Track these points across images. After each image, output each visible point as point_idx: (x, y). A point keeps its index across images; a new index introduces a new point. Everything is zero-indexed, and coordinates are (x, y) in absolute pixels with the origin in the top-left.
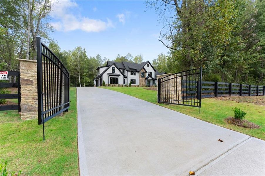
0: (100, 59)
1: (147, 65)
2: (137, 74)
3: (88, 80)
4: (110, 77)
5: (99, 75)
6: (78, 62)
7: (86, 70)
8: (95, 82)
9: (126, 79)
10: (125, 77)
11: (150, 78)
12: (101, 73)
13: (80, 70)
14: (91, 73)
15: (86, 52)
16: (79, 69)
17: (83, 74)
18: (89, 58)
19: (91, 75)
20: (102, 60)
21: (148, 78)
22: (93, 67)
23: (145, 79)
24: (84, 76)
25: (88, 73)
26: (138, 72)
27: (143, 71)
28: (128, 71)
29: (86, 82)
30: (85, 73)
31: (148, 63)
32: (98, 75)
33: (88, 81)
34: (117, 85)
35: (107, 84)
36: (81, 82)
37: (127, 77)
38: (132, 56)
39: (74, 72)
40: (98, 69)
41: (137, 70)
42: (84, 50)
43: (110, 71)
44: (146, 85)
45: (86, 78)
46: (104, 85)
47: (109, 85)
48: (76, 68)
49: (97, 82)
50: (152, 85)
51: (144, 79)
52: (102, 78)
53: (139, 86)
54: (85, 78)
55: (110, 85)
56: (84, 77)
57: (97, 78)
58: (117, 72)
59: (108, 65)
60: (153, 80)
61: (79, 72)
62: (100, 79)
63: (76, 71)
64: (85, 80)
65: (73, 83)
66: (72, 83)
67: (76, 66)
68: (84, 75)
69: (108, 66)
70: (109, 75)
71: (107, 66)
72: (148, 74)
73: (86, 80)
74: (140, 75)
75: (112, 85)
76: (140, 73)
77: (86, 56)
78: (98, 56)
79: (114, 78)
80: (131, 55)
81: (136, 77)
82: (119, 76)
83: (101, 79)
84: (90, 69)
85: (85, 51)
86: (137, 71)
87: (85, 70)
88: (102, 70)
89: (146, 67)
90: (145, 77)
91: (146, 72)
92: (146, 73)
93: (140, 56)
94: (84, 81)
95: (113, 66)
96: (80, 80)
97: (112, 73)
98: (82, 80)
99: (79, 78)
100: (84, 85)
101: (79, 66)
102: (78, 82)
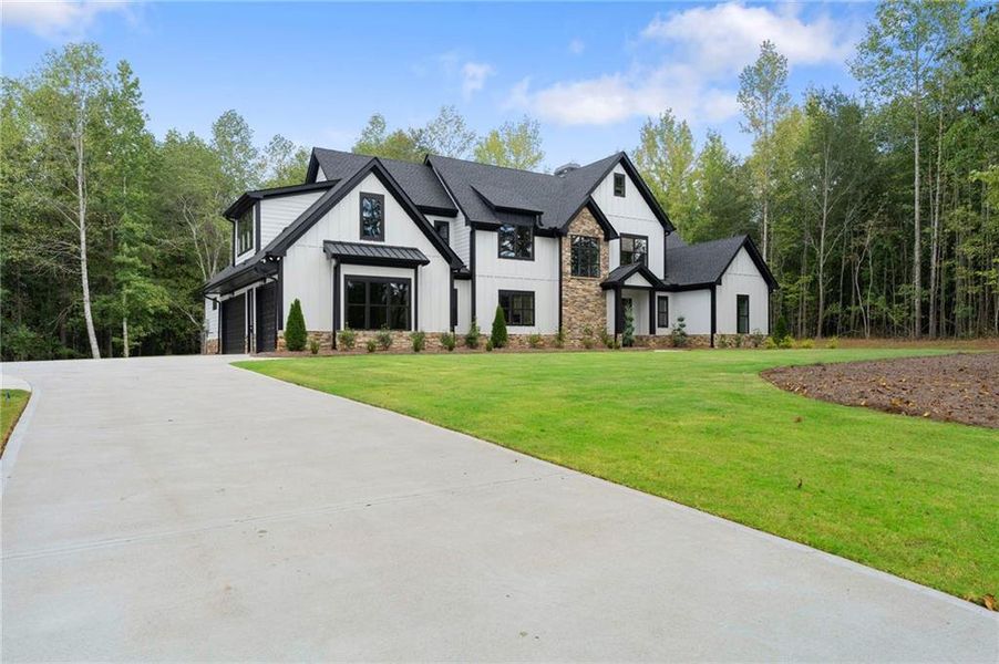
0: (244, 146)
1: (610, 180)
2: (541, 247)
3: (158, 297)
4: (346, 270)
5: (251, 254)
6: (75, 163)
7: (135, 219)
8: (212, 318)
9: (463, 288)
10: (462, 273)
11: (637, 280)
12: (264, 244)
13: (89, 220)
14: (175, 242)
15: (135, 85)
16: (82, 217)
17: (117, 251)
18: (160, 138)
19: (178, 260)
20: (256, 152)
21: (627, 283)
22: (195, 200)
23: (605, 286)
24: (122, 265)
25: (151, 242)
26: (555, 234)
27: (585, 226)
28: (476, 226)
29: (137, 316)
30: (130, 244)
31: (619, 169)
32: (239, 261)
33: (155, 302)
34: (401, 339)
35: (318, 334)
36: (101, 314)
37: (470, 276)
38: (467, 129)
39: (44, 237)
40: (244, 209)
41: (548, 222)
42: (125, 70)
43: (344, 224)
44: (611, 330)
45: (139, 282)
46: (297, 341)
47: (337, 344)
48: (54, 205)
49: (229, 312)
50: (652, 331)
51: (593, 285)
52: (278, 284)
53: (558, 342)
54: (128, 283)
55: (347, 341)
56: (120, 277)
57: (229, 285)
58: (400, 231)
59: (321, 177)
60: (658, 294)
61: (83, 238)
62: (259, 290)
63: (57, 230)
64: (130, 297)
65: (34, 324)
66: (24, 318)
67: (57, 193)
68: (120, 258)
69: (326, 187)
70: (339, 256)
71: (310, 186)
72: (622, 253)
73: (141, 297)
74: (567, 255)
75: (364, 337)
76: (567, 242)
77: (134, 121)
78: (229, 126)
79: (378, 285)
80: (459, 124)
81: (540, 272)
82: (415, 263)
83: (270, 296)
84: (168, 217)
85: (131, 80)
86: (546, 227)
87: (130, 225)
88: (275, 218)
89: (604, 196)
90: (604, 274)
91: (609, 233)
92: (607, 239)
93: (523, 128)
94: (122, 305)
95: (372, 185)
96: (92, 302)
97: (361, 239)
98: (104, 297)
99: (85, 282)
100: (122, 337)
101: (80, 189)
102: (77, 310)
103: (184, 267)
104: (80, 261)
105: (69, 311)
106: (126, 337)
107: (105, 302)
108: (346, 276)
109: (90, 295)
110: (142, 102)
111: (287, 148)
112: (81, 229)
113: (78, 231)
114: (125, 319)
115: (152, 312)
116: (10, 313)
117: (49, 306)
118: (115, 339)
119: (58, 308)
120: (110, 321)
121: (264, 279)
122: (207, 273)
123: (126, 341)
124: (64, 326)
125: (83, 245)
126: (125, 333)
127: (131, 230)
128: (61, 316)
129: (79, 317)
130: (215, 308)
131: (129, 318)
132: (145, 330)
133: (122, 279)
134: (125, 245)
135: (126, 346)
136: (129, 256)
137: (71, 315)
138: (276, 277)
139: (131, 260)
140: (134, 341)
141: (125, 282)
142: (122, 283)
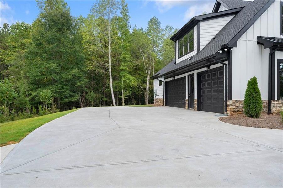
3: (133, 81)
8: (159, 89)
13: (112, 55)
14: (138, 62)
15: (126, 6)
16: (110, 54)
17: (120, 65)
24: (122, 70)
25: (132, 62)
29: (127, 87)
30: (125, 63)
33: (133, 83)
36: (115, 87)
45: (127, 76)
47: (272, 111)
48: (102, 50)
52: (227, 68)
57: (171, 74)
61: (110, 61)
62: (200, 74)
63: (103, 59)
64: (124, 81)
65: (96, 91)
67: (102, 45)
68: (122, 67)
73: (128, 81)
85: (125, 5)
87: (125, 55)
94: (122, 84)
96: (113, 83)
97: (281, 35)
98: (116, 82)
99: (111, 76)
100: (122, 95)
101: (109, 44)
102: (108, 86)
103: (138, 71)
104: (109, 69)
105: (106, 86)
106: (123, 95)
107: (116, 83)
108: (278, 60)
109: (112, 81)
110: (129, 12)
111: (171, 29)
112: (109, 58)
113: (109, 59)
114: (123, 89)
115: (132, 86)
116: (90, 87)
117: (101, 85)
118: (119, 96)
119: (103, 85)
120: (118, 89)
121: (208, 66)
122: (148, 73)
123: (123, 97)
124: (104, 91)
125: (110, 63)
126: (123, 94)
127: (125, 58)
128: (104, 88)
129: (109, 88)
130: (160, 84)
131: (124, 89)
132: (129, 93)
133: (122, 75)
134: (123, 63)
135: (123, 98)
136: (125, 66)
137: (106, 88)
138: (226, 62)
139: (125, 68)
140: (126, 97)
141: (123, 76)
142: (122, 76)
